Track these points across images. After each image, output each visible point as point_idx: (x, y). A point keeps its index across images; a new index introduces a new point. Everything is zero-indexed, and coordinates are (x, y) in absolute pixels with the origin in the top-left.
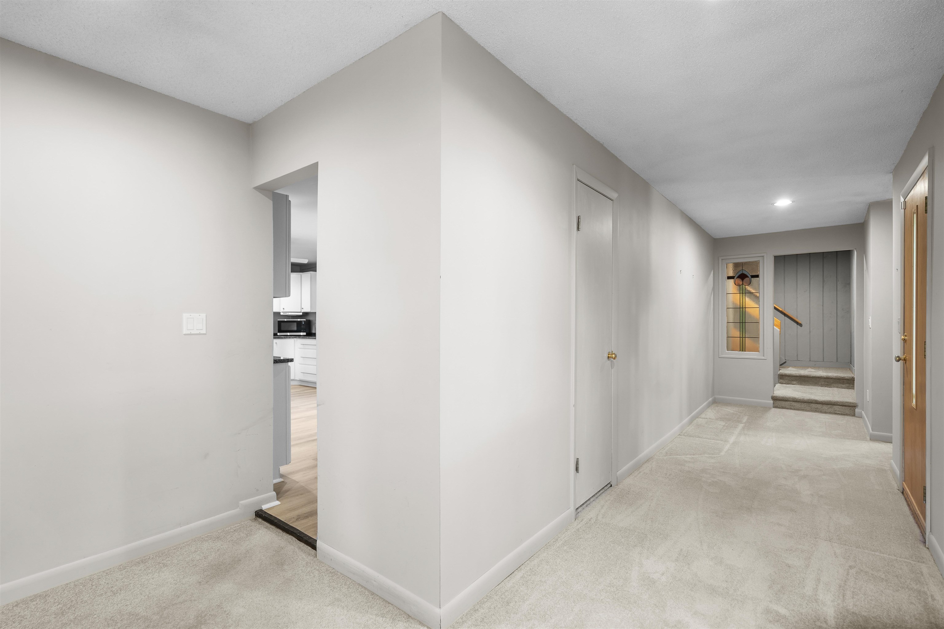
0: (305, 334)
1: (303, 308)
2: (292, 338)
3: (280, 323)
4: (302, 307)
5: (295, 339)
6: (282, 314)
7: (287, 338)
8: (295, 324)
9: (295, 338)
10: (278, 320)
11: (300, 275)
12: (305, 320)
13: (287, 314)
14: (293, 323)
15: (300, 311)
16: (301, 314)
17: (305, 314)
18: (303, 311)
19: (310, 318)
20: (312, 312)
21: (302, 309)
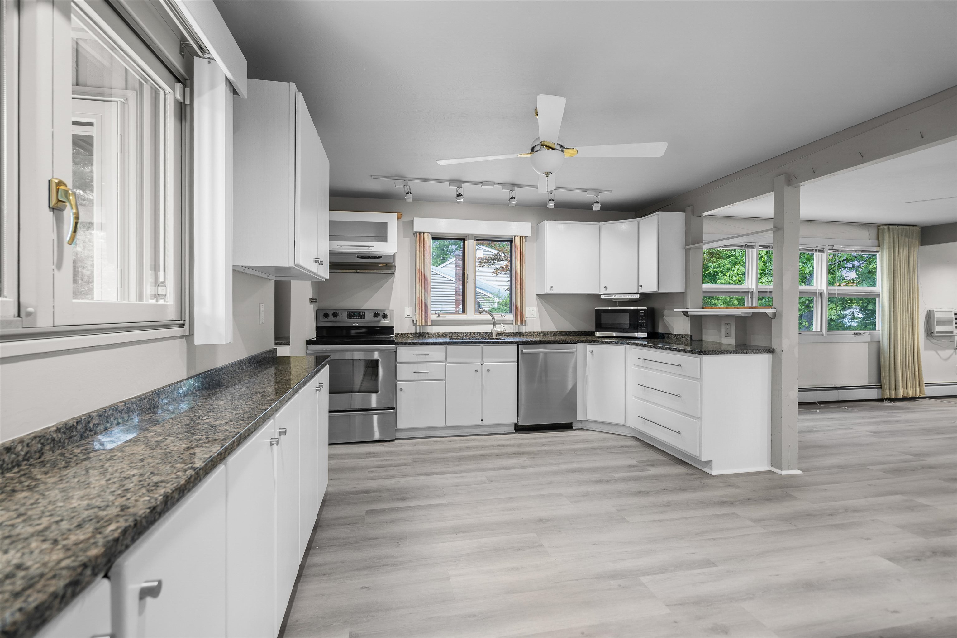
0: (645, 335)
1: (641, 286)
2: (622, 343)
3: (598, 313)
4: (640, 284)
5: (627, 346)
6: (602, 297)
7: (611, 342)
8: (628, 315)
9: (627, 343)
10: (596, 308)
11: (637, 223)
12: (646, 308)
13: (612, 297)
14: (622, 314)
15: (636, 291)
16: (638, 296)
17: (646, 297)
18: (641, 291)
19: (656, 305)
20: (660, 291)
21: (640, 288)
